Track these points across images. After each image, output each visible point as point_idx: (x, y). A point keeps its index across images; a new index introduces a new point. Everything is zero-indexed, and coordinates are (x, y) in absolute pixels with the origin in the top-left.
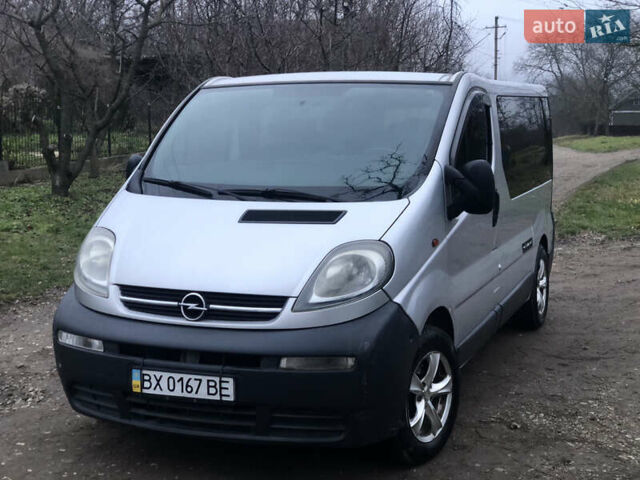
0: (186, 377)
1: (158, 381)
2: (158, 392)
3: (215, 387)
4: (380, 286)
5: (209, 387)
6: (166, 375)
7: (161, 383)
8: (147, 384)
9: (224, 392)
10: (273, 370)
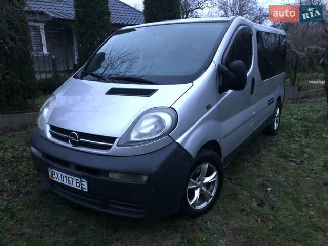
0: (68, 176)
1: (58, 175)
2: (57, 180)
3: (79, 183)
4: (167, 133)
5: (77, 183)
6: (60, 173)
7: (59, 177)
8: (54, 176)
9: (83, 186)
10: (105, 178)
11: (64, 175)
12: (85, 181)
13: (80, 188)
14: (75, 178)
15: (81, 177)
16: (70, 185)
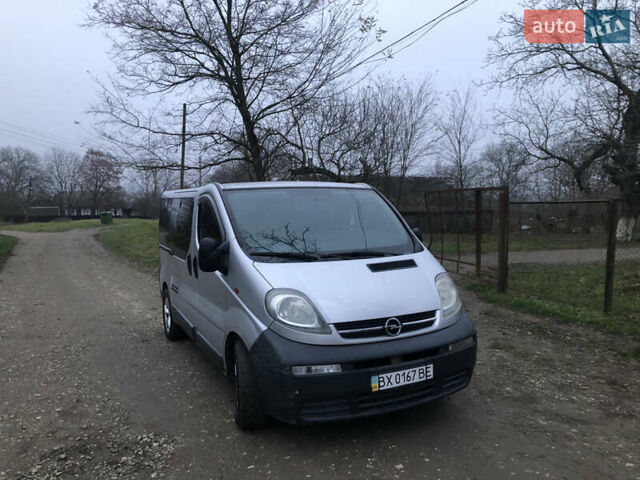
0: (406, 372)
1: (389, 379)
2: (390, 386)
3: (423, 372)
5: (420, 374)
6: (394, 374)
9: (428, 374)
10: (447, 354)
11: (401, 373)
12: (432, 366)
13: (424, 379)
14: (417, 369)
15: (425, 364)
16: (411, 382)
